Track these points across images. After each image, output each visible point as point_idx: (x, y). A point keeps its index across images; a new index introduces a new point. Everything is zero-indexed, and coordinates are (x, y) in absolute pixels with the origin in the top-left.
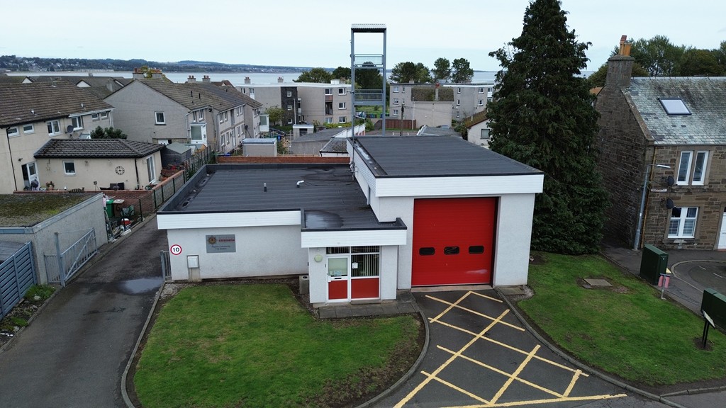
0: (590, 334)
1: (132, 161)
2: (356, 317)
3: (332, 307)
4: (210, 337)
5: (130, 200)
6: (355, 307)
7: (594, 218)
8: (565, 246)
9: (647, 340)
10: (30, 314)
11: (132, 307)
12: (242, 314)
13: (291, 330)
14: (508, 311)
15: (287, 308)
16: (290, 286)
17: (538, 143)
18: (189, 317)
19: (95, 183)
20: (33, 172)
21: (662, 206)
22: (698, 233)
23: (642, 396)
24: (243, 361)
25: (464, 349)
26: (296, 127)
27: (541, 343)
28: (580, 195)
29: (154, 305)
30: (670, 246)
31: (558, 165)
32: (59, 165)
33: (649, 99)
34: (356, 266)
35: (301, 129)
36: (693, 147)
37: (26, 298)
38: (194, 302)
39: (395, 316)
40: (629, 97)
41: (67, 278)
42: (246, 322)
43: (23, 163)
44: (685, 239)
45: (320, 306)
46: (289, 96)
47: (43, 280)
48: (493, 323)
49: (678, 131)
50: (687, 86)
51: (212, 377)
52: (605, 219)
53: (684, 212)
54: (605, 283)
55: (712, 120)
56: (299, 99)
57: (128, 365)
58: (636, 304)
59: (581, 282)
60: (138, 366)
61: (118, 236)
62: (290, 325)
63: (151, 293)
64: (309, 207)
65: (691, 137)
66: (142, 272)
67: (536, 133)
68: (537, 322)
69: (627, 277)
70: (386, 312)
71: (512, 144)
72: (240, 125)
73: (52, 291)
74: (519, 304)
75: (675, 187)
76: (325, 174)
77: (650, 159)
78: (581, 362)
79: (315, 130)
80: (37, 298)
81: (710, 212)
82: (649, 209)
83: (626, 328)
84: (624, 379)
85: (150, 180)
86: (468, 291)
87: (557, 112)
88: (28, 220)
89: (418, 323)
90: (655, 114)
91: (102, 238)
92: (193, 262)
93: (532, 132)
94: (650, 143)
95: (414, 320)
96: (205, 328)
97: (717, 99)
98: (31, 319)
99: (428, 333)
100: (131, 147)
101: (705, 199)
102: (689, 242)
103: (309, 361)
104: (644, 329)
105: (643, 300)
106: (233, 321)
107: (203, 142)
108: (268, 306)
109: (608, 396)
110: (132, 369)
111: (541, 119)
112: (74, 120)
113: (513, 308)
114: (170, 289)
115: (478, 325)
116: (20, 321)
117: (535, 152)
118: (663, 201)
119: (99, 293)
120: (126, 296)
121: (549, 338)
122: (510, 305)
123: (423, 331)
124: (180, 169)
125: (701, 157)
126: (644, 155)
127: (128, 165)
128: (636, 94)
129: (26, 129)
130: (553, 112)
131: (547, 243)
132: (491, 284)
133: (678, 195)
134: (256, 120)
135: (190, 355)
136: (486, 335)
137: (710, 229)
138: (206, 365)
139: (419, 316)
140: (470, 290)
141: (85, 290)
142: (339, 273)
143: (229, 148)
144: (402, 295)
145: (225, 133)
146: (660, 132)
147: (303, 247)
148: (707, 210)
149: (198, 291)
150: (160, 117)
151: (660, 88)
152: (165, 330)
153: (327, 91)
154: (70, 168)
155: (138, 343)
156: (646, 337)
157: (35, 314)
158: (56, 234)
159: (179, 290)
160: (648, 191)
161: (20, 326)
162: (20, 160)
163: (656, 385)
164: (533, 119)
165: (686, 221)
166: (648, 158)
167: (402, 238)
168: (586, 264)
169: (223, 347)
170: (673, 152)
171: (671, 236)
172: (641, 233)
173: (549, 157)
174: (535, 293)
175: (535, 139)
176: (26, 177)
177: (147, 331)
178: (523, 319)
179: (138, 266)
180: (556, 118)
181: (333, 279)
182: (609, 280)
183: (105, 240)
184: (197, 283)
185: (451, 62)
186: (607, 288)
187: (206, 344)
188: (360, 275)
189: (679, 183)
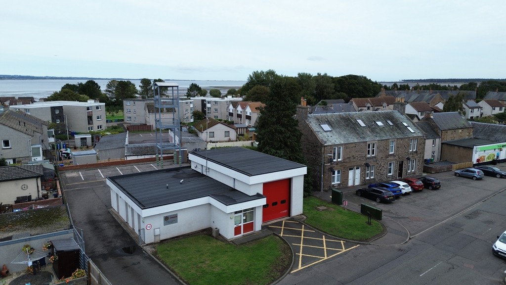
0: (337, 228)
1: (35, 180)
2: (251, 241)
3: (238, 239)
4: (202, 262)
6: (246, 237)
9: (354, 226)
12: (202, 250)
13: (232, 252)
14: (303, 226)
16: (206, 234)
18: (179, 258)
21: (329, 171)
22: (341, 181)
23: (364, 244)
24: (229, 267)
25: (302, 243)
26: (77, 137)
27: (324, 235)
29: (152, 256)
30: (333, 188)
33: (316, 125)
34: (245, 218)
35: (81, 138)
36: (337, 145)
38: (172, 251)
39: (266, 237)
40: (309, 124)
44: (338, 184)
45: (232, 240)
48: (303, 231)
49: (330, 139)
50: (327, 118)
51: (224, 275)
52: (312, 179)
53: (336, 172)
54: (326, 208)
55: (340, 133)
56: (64, 114)
58: (340, 214)
59: (318, 210)
65: (335, 141)
68: (317, 227)
69: (329, 204)
70: (261, 236)
74: (305, 222)
75: (333, 162)
78: (341, 238)
79: (92, 138)
81: (345, 171)
82: (325, 173)
83: (345, 223)
84: (356, 240)
89: (278, 237)
90: (320, 132)
92: (157, 232)
94: (323, 145)
95: (275, 237)
96: (194, 260)
97: (339, 123)
99: (285, 240)
100: (29, 170)
101: (343, 166)
103: (254, 260)
104: (350, 222)
105: (341, 212)
106: (203, 254)
107: (41, 158)
108: (209, 245)
109: (355, 247)
113: (304, 224)
114: (148, 249)
115: (298, 233)
118: (329, 169)
119: (110, 259)
121: (324, 232)
123: (283, 240)
124: (56, 180)
125: (340, 149)
126: (321, 150)
128: (311, 122)
132: (289, 215)
133: (334, 166)
136: (303, 236)
137: (345, 178)
138: (215, 272)
139: (275, 235)
140: (284, 220)
142: (238, 222)
144: (262, 227)
146: (325, 140)
150: (6, 143)
151: (318, 119)
152: (177, 265)
153: (88, 109)
155: (172, 273)
159: (154, 248)
160: (324, 165)
163: (366, 239)
165: (337, 176)
166: (323, 151)
167: (265, 202)
169: (213, 265)
170: (330, 148)
171: (333, 183)
172: (323, 184)
174: (306, 216)
177: (169, 268)
178: (311, 228)
181: (236, 226)
182: (324, 206)
184: (157, 243)
185: (152, 81)
186: (326, 210)
187: (204, 265)
188: (246, 222)
189: (334, 160)
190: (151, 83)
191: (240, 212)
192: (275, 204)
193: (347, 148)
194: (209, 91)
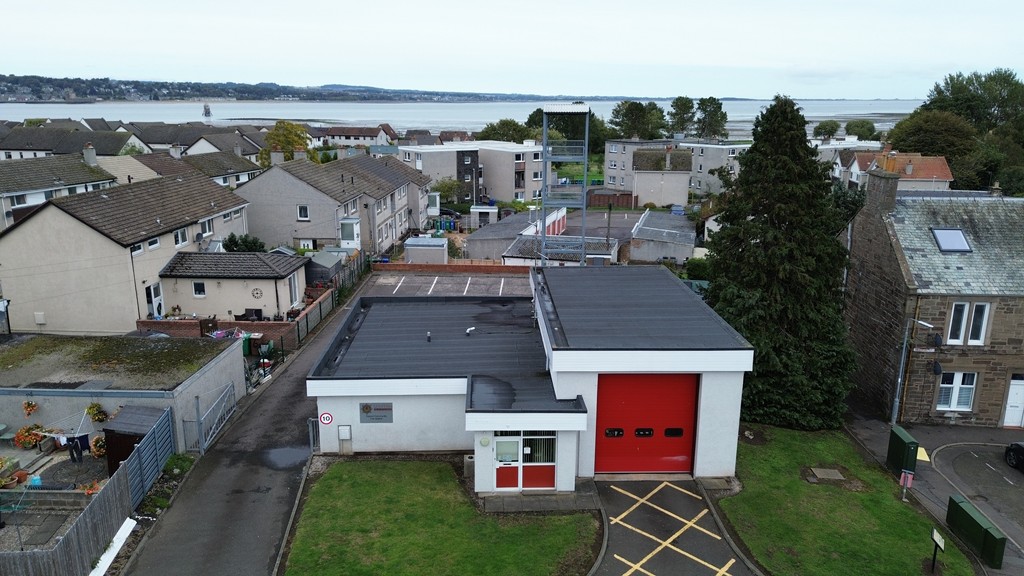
0: (797, 548)
1: (272, 282)
2: (527, 513)
3: (500, 497)
4: (364, 531)
5: (269, 333)
6: (525, 499)
7: (836, 384)
8: (797, 420)
9: (865, 559)
10: (170, 491)
11: (277, 485)
12: (399, 501)
13: (451, 527)
14: (706, 511)
15: (449, 496)
16: (454, 465)
17: (767, 288)
18: (339, 504)
19: (230, 312)
20: (157, 295)
21: (929, 370)
22: (976, 406)
24: (398, 564)
25: (644, 560)
26: (475, 209)
27: (737, 557)
28: (819, 355)
29: (302, 486)
30: (940, 420)
31: (791, 317)
32: (188, 286)
33: (918, 228)
34: (528, 450)
35: (480, 213)
36: (970, 298)
37: (164, 471)
38: (346, 484)
39: (572, 513)
40: (892, 225)
41: (206, 445)
42: (402, 513)
43: (147, 285)
44: (959, 413)
45: (486, 495)
46: (468, 163)
47: (181, 449)
48: (686, 528)
49: (952, 275)
50: (972, 211)
53: (958, 377)
54: (836, 475)
55: (999, 260)
56: (480, 166)
57: (278, 562)
58: (867, 507)
59: (805, 473)
60: (287, 563)
61: (258, 383)
62: (451, 520)
63: (297, 469)
64: (479, 370)
65: (967, 284)
66: (287, 438)
67: (763, 276)
68: (737, 528)
69: (868, 467)
70: (562, 508)
71: (732, 289)
72: (402, 211)
73: (192, 462)
74: (722, 503)
75: (946, 348)
76: (503, 312)
77: (911, 311)
79: (499, 217)
80: (176, 471)
81: (993, 380)
82: (912, 372)
83: (844, 542)
85: (292, 301)
86: (663, 482)
87: (791, 251)
88: (165, 379)
89: (597, 524)
90: (923, 250)
91: (241, 390)
92: (345, 433)
93: (758, 274)
94: (912, 292)
95: (592, 520)
96: (357, 519)
97: (1010, 230)
98: (172, 498)
99: (606, 538)
100: (270, 264)
101: (985, 362)
102: (964, 415)
103: (469, 567)
104: (865, 544)
105: (877, 503)
106: (388, 511)
107: (354, 244)
108: (428, 492)
110: (282, 566)
111: (770, 258)
112: (203, 224)
113: (712, 508)
114: (318, 465)
115: (665, 528)
116: (161, 501)
117: (762, 299)
118: (929, 363)
119: (241, 465)
120: (270, 472)
121: (746, 550)
122: (710, 504)
123: (601, 535)
124: (328, 288)
125: (980, 311)
126: (905, 305)
127: (267, 287)
128: (902, 221)
129: (150, 244)
130: (785, 251)
131: (774, 414)
132: (692, 473)
133: (949, 357)
134: (423, 202)
135: (342, 553)
136: (673, 543)
137: (993, 402)
138: (358, 567)
139: (598, 515)
140: (666, 480)
141: (226, 461)
142: (508, 458)
143: (386, 245)
144: (582, 484)
145: (383, 226)
146: (927, 276)
147: (467, 429)
148: (988, 376)
149: (349, 468)
150: (303, 211)
151: (934, 213)
152: (314, 520)
153: (518, 157)
154: (200, 289)
155: (286, 535)
156: (864, 556)
157: (176, 492)
158: (197, 397)
159: (329, 465)
161: (162, 508)
162: (144, 282)
164: (760, 259)
165: (961, 389)
167: (583, 423)
168: (819, 446)
169: (377, 545)
170: (943, 304)
171: (940, 408)
172: (901, 402)
173: (780, 307)
174: (743, 487)
175: (762, 283)
176: (150, 301)
177: (296, 520)
178: (721, 524)
179: (281, 430)
180: (791, 257)
181: (502, 465)
182: (843, 470)
183: (243, 393)
184: (348, 456)
185: (695, 102)
186: (837, 483)
187: (359, 540)
188: (531, 461)
189: (951, 342)
190: (692, 107)
191: (517, 433)
192: (644, 432)
193: (1010, 311)
194: (843, 125)
